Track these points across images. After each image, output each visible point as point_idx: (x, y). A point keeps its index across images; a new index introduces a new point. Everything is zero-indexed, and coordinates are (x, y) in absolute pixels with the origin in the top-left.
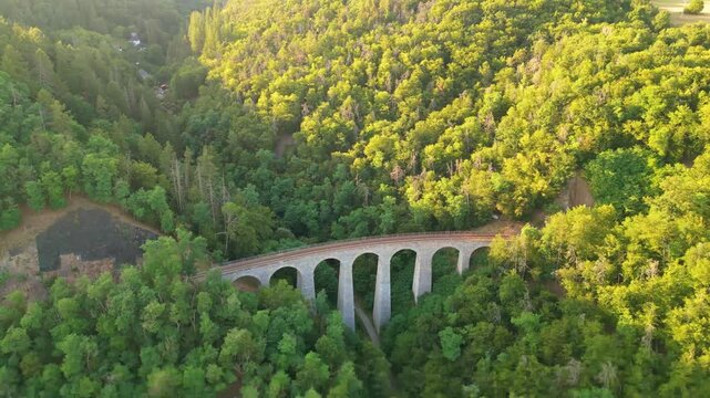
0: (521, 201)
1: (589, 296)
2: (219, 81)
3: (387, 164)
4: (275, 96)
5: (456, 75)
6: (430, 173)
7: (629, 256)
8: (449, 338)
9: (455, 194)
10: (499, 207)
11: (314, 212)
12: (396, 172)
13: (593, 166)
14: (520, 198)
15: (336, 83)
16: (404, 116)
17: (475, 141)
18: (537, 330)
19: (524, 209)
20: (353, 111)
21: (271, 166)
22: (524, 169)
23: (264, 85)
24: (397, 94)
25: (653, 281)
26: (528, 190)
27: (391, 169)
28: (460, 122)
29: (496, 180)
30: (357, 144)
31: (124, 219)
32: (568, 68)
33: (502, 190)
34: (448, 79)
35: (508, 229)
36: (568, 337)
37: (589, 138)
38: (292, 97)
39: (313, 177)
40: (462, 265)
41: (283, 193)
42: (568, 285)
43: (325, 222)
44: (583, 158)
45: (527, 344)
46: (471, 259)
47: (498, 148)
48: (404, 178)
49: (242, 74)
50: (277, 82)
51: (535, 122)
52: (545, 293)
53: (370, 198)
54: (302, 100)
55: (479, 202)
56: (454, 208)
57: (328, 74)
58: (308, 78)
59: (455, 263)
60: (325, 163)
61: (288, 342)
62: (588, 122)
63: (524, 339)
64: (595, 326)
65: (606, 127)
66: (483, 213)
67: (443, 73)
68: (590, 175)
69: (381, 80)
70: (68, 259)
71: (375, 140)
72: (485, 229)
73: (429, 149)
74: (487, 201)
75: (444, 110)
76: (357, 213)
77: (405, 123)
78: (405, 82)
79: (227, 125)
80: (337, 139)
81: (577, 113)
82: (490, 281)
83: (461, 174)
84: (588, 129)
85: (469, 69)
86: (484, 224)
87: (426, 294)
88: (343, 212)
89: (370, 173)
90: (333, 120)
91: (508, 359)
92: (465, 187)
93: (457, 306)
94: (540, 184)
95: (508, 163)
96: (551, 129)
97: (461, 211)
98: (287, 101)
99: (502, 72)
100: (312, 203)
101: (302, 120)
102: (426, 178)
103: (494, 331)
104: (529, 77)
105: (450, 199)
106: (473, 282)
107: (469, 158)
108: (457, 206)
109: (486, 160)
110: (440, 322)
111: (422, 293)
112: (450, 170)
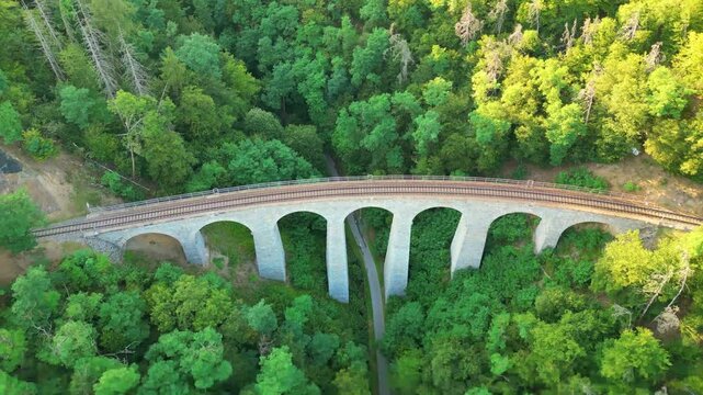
3: (452, 5)
6: (530, 34)
9: (566, 96)
11: (318, 78)
12: (466, 22)
27: (459, 13)
33: (668, 114)
35: (655, 191)
40: (544, 237)
41: (280, 32)
43: (335, 96)
46: (565, 234)
48: (478, 36)
55: (610, 125)
56: (555, 127)
66: (612, 146)
74: (628, 128)
76: (379, 101)
82: (589, 321)
83: (588, 48)
87: (470, 271)
89: (421, 17)
92: (594, 82)
97: (569, 137)
102: (519, 46)
105: (553, 107)
106: (551, 316)
107: (613, 16)
108: (563, 127)
109: (650, 25)
110: (473, 368)
111: (463, 266)
112: (568, 37)
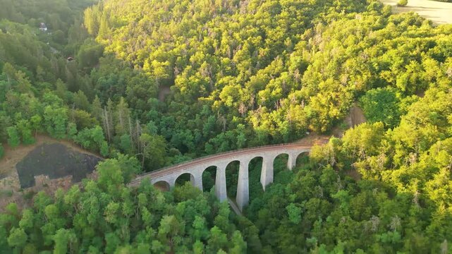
0: (325, 122)
1: (376, 177)
2: (113, 54)
3: (235, 104)
4: (155, 63)
5: (270, 46)
6: (264, 108)
7: (397, 151)
8: (293, 210)
9: (282, 120)
10: (311, 127)
11: (191, 137)
12: (242, 108)
13: (364, 99)
14: (324, 121)
15: (194, 53)
16: (241, 74)
17: (289, 87)
18: (348, 201)
19: (327, 127)
20: (208, 71)
21: (158, 108)
22: (323, 103)
23: (145, 56)
24: (235, 59)
25: (413, 165)
26: (328, 115)
27: (238, 107)
28: (278, 75)
29: (308, 110)
30: (214, 92)
31: (75, 149)
32: (340, 40)
33: (312, 116)
34: (267, 49)
35: (317, 141)
36: (367, 203)
37: (360, 82)
38: (167, 63)
39: (187, 114)
40: (291, 164)
41: (168, 126)
42: (363, 171)
43: (199, 142)
44: (358, 94)
45: (343, 209)
46: (297, 160)
47: (305, 91)
48: (247, 112)
49: (130, 49)
50: (156, 54)
51: (326, 74)
52: (348, 178)
53: (227, 126)
54: (173, 65)
55: (298, 124)
56: (283, 129)
57: (188, 48)
58: (175, 50)
59: (286, 163)
60: (194, 105)
61: (199, 222)
62: (358, 73)
63: (341, 206)
64: (384, 195)
65: (369, 75)
66: (300, 131)
67: (262, 44)
68: (363, 104)
69: (224, 50)
70: (39, 179)
71: (225, 89)
72: (302, 141)
73: (261, 93)
74: (303, 123)
75: (267, 69)
76: (221, 136)
77: (243, 77)
78: (240, 52)
79: (124, 83)
80: (200, 89)
81: (351, 67)
82: (313, 173)
83: (283, 108)
84: (359, 77)
85: (278, 42)
86: (302, 138)
88: (209, 136)
89: (225, 110)
90: (196, 77)
91: (333, 219)
92: (289, 116)
93: (295, 190)
94: (334, 112)
95: (313, 99)
96: (336, 77)
97: (288, 131)
98: (164, 66)
99: (299, 44)
100: (188, 131)
101: (175, 78)
102: (262, 111)
103: (321, 203)
104: (317, 46)
105: (280, 124)
106: (304, 174)
107: (287, 97)
108: (285, 128)
109: (298, 98)
110: (285, 201)
111: (268, 183)
112: (277, 106)
